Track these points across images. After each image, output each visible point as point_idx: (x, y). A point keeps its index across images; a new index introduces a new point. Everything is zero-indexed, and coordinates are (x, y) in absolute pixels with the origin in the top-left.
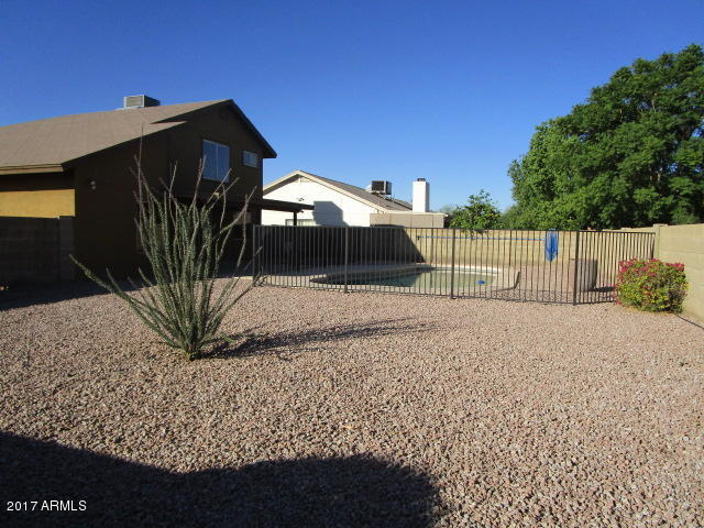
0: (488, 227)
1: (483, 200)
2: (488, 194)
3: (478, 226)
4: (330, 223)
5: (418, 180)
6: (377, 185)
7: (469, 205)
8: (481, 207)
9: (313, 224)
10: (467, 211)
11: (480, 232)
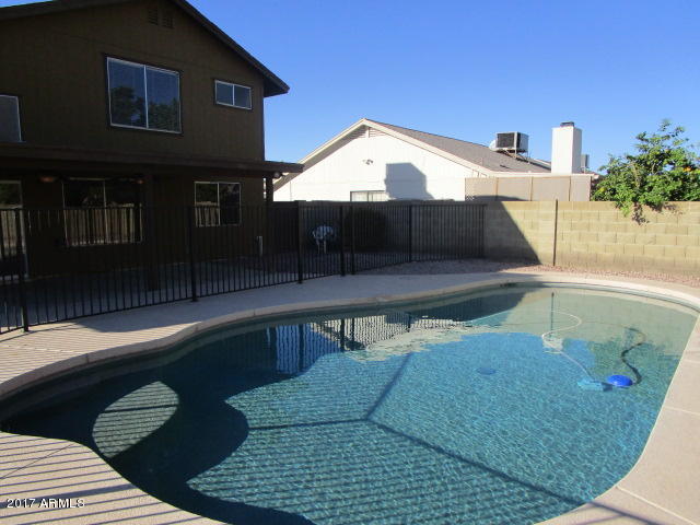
0: (677, 196)
1: (668, 143)
2: (679, 130)
3: (653, 197)
4: (408, 194)
5: (564, 124)
6: (505, 139)
7: (636, 153)
8: (661, 157)
9: (385, 198)
10: (632, 165)
11: (657, 207)
